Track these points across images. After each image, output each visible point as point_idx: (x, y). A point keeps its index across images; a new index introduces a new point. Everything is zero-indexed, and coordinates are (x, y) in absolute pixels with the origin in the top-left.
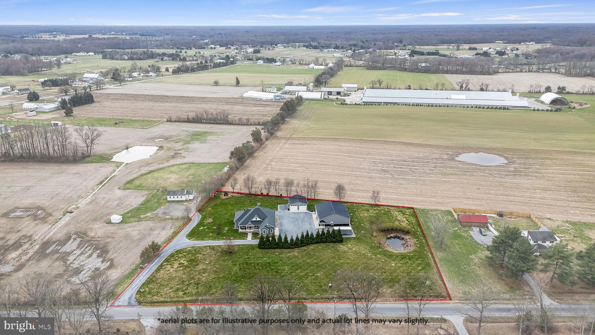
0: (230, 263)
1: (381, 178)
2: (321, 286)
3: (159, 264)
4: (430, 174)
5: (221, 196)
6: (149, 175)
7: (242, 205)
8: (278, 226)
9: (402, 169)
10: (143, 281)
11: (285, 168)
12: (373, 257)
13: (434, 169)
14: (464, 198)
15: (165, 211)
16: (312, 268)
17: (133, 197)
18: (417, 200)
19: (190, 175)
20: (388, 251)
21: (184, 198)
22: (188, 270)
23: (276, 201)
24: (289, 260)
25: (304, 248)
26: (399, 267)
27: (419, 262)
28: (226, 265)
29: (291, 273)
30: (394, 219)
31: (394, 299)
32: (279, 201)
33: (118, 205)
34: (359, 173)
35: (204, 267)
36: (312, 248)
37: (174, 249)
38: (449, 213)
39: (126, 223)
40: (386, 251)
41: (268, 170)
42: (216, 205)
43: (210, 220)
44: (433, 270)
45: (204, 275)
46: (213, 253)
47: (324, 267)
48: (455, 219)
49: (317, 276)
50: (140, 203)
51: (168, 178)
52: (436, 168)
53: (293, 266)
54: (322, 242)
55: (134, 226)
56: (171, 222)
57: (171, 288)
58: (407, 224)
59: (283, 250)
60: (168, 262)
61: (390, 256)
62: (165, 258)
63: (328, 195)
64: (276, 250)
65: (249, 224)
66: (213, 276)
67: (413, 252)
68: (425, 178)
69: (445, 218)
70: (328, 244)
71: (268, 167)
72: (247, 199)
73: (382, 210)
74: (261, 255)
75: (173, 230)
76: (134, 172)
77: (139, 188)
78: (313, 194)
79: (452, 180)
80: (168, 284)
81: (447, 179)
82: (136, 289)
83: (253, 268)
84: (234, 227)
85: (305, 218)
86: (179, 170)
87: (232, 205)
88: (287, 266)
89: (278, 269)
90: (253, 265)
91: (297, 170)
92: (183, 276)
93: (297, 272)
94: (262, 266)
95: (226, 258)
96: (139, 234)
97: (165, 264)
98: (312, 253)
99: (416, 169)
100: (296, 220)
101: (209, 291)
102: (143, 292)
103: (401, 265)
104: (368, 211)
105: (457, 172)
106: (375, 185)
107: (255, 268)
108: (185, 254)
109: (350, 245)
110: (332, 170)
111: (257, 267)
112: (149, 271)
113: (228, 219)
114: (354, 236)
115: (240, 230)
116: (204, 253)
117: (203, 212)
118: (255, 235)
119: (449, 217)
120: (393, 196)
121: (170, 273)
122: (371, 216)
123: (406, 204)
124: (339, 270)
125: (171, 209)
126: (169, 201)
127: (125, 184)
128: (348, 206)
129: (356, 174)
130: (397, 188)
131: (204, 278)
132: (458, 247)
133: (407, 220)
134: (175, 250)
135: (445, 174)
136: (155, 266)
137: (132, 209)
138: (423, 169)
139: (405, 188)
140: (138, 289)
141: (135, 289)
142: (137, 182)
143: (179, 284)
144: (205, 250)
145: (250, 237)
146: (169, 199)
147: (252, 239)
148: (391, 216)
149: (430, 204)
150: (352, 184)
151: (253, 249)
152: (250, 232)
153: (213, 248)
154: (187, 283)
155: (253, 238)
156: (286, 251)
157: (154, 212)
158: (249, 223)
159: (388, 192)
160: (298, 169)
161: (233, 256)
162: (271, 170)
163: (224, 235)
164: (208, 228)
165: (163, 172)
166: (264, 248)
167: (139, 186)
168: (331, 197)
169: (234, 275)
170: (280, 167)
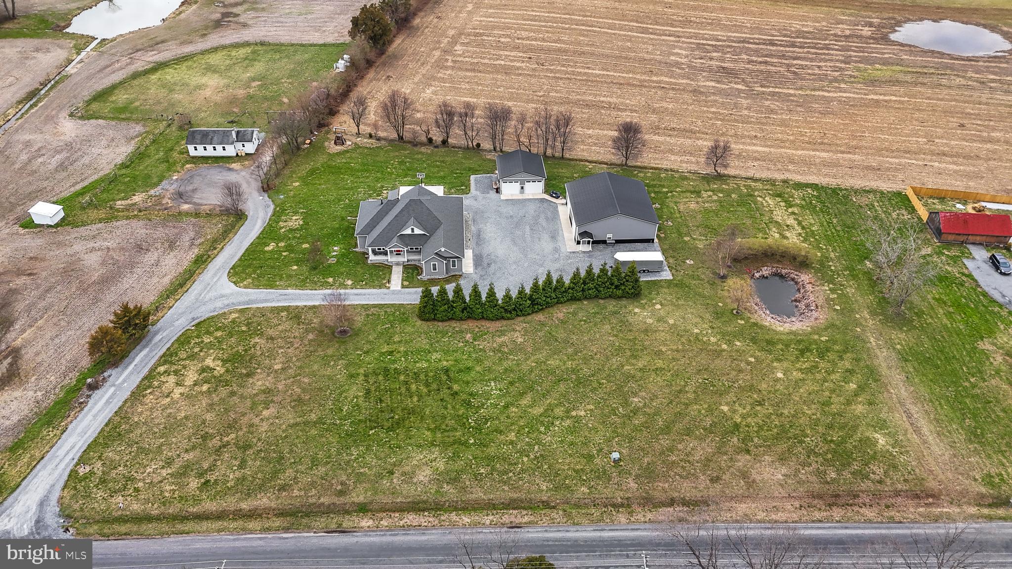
0: (339, 370)
1: (720, 92)
2: (590, 458)
3: (145, 371)
4: (836, 80)
5: (326, 144)
6: (154, 77)
7: (379, 175)
8: (471, 244)
9: (769, 67)
10: (91, 434)
11: (486, 61)
12: (724, 346)
13: (843, 65)
14: (932, 153)
15: (182, 189)
16: (562, 387)
17: (104, 142)
18: (818, 161)
19: (253, 79)
20: (762, 327)
21: (231, 151)
22: (223, 392)
23: (468, 163)
24: (500, 360)
25: (540, 317)
26: (798, 383)
27: (848, 365)
28: (330, 378)
29: (506, 407)
30: (766, 219)
31: (797, 504)
32: (472, 163)
33: (62, 167)
34: (667, 79)
35: (269, 382)
36: (561, 315)
37: (191, 316)
38: (901, 199)
39: (75, 225)
40: (755, 324)
41: (447, 68)
42: (312, 172)
43: (295, 221)
44: (888, 391)
45: (266, 413)
46: (297, 334)
47: (595, 385)
48: (920, 219)
49: (578, 419)
50: (119, 160)
51: (199, 87)
52: (849, 63)
53: (512, 383)
54: (586, 298)
55: (94, 237)
56: (194, 225)
57: (169, 463)
58: (800, 234)
59: (483, 323)
60: (171, 363)
61: (769, 342)
62: (164, 350)
63: (595, 144)
64: (465, 325)
65: (394, 244)
66: (291, 417)
67: (826, 329)
68: (826, 94)
69: (894, 215)
70: (602, 301)
71: (447, 60)
72: (392, 154)
73: (733, 191)
74: (423, 343)
75: (196, 251)
76: (117, 66)
77: (123, 114)
78: (558, 145)
79: (894, 98)
80: (162, 445)
81: (881, 97)
82: (67, 465)
83: (403, 390)
84: (356, 246)
85: (538, 216)
86: (228, 62)
87: (352, 172)
88: (495, 380)
89: (471, 394)
90: (402, 378)
91: (518, 68)
92: (209, 417)
93: (525, 401)
94: (427, 385)
95: (330, 352)
96: (103, 263)
97: (162, 369)
98: (561, 335)
99: (802, 67)
100: (518, 225)
101: (275, 474)
102: (85, 478)
103: (800, 375)
104: (698, 193)
105: (901, 77)
106: (710, 115)
107: (408, 389)
108: (219, 334)
109: (658, 306)
110: (603, 69)
111: (413, 387)
112: (114, 394)
113: (343, 219)
114: (667, 275)
115: (372, 257)
116: (271, 332)
117: (278, 192)
118: (412, 272)
119: (904, 212)
120: (754, 148)
121: (173, 402)
122: (706, 209)
123: (788, 170)
124: (635, 394)
125: (197, 182)
126: (193, 157)
127: (89, 103)
128: (646, 178)
129: (659, 82)
130: (762, 124)
131: (265, 426)
132: (941, 311)
133: (799, 223)
134: (194, 319)
135: (873, 82)
136: (132, 377)
137: (96, 181)
138: (819, 67)
139: (784, 123)
140: (71, 467)
141: (62, 466)
142: (121, 97)
143: (194, 448)
144: (275, 321)
145: (397, 277)
146: (192, 152)
147: (403, 287)
148: (758, 209)
149: (849, 171)
150: (654, 111)
151: (404, 320)
152: (398, 264)
153: (296, 314)
154: (215, 442)
155: (406, 283)
156: (493, 326)
157: (152, 192)
158: (395, 241)
159: (743, 137)
160: (518, 64)
161: (350, 346)
162: (453, 68)
163: (328, 271)
164: (289, 248)
165: (189, 68)
166: (434, 319)
167: (124, 109)
168: (602, 150)
169: (350, 414)
170: (475, 61)
